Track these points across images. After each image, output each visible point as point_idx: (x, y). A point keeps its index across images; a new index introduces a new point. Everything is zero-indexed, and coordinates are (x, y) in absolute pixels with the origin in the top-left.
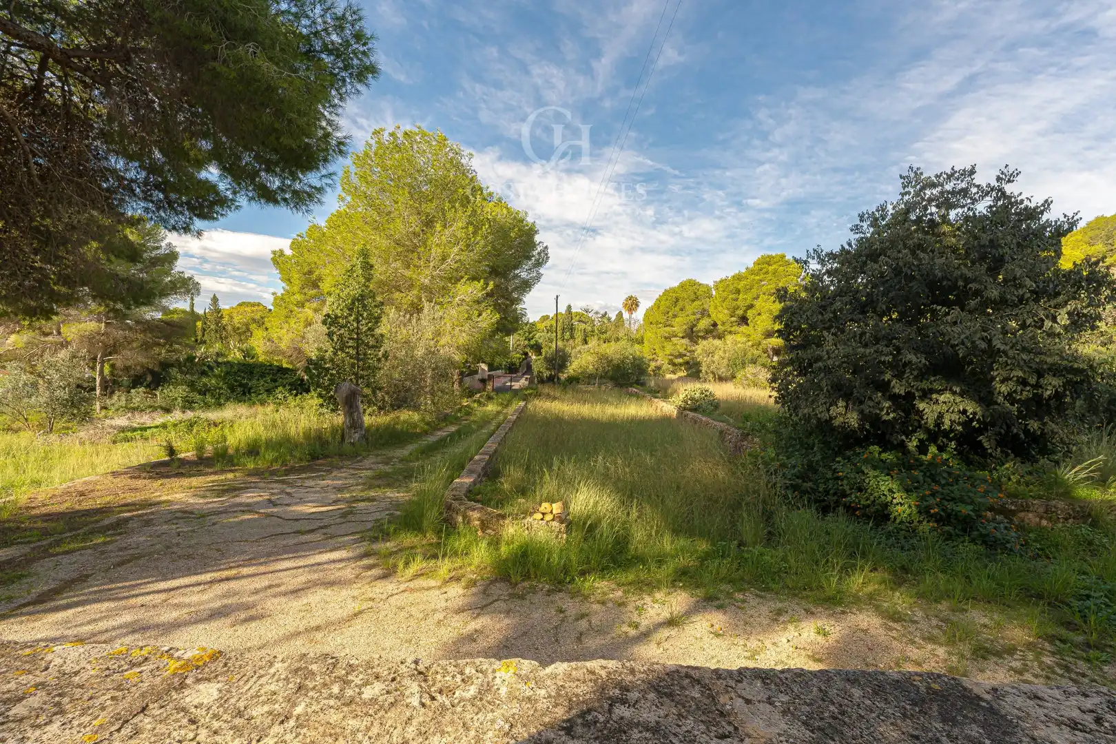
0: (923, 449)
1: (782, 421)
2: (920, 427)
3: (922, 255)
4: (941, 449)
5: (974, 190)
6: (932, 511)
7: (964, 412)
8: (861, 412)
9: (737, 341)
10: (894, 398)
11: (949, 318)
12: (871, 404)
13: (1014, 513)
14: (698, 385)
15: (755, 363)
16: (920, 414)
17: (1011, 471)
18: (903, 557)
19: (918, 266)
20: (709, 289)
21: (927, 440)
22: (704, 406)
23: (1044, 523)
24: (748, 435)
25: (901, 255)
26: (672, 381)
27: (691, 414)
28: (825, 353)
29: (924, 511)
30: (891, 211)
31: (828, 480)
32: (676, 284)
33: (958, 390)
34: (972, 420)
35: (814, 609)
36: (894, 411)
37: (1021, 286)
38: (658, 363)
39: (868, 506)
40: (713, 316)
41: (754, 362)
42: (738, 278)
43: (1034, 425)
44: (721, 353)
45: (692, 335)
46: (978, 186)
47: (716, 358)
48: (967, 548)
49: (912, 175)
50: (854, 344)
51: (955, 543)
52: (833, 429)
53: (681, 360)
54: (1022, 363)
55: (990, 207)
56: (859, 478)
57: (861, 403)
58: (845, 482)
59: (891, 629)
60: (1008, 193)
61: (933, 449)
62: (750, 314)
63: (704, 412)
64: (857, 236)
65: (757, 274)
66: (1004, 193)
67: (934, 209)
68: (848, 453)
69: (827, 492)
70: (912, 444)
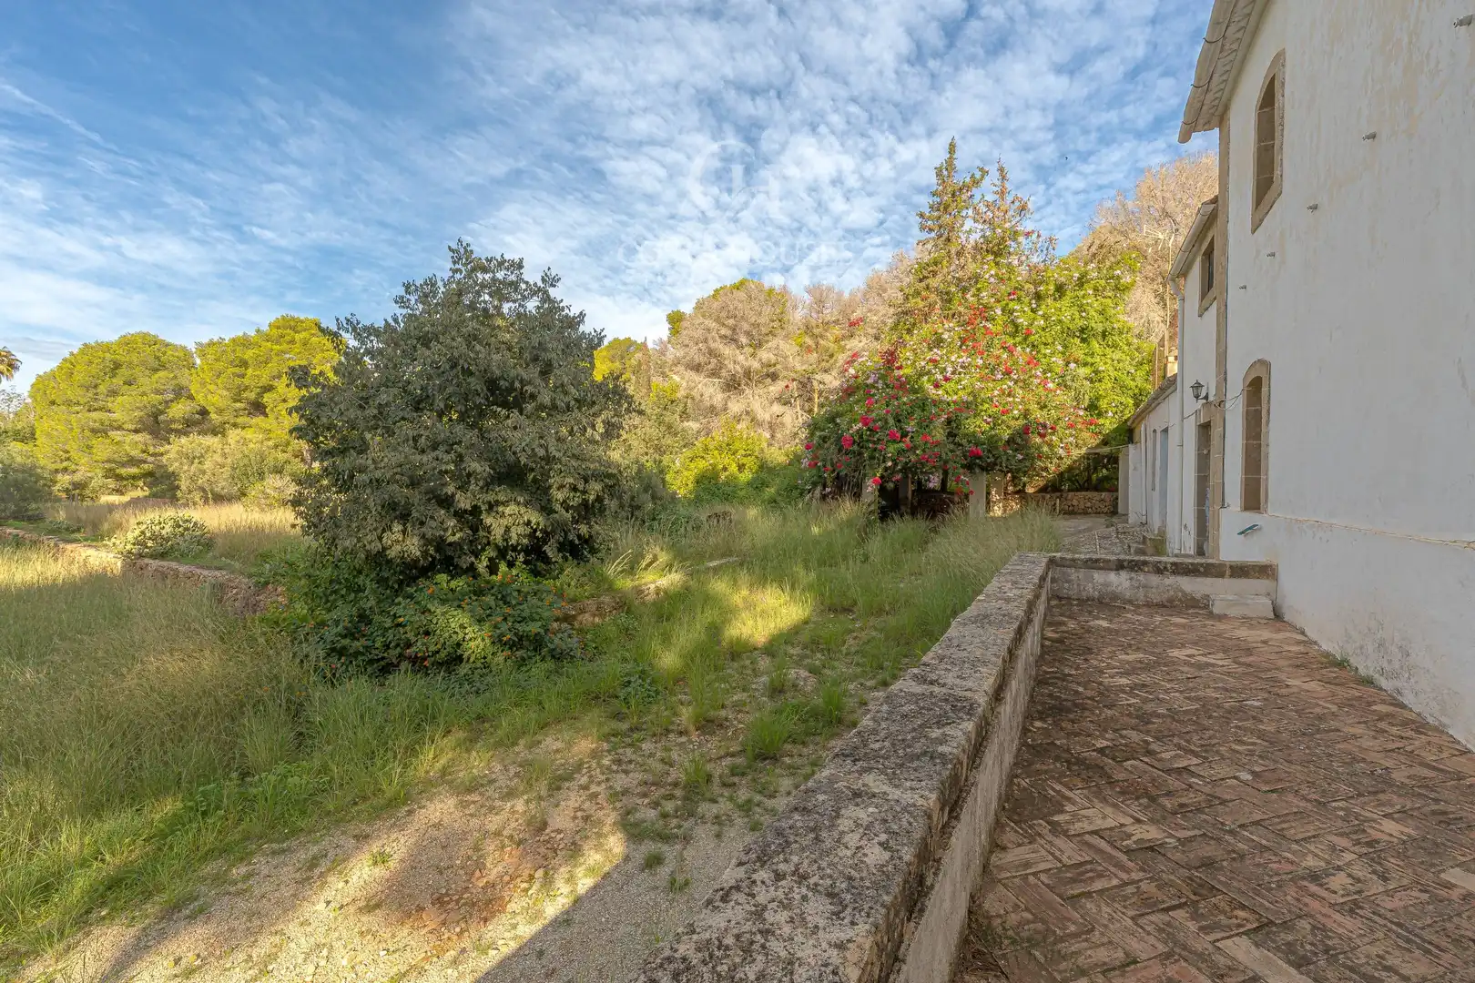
0: (493, 569)
1: (317, 559)
2: (489, 543)
3: (478, 347)
4: (511, 565)
5: (523, 286)
6: (505, 639)
7: (528, 523)
8: (423, 536)
9: (249, 438)
10: (459, 515)
11: (509, 421)
12: (434, 524)
13: (574, 617)
14: (170, 513)
15: (280, 472)
16: (488, 529)
17: (570, 576)
18: (477, 704)
19: (475, 359)
20: (187, 354)
21: (497, 557)
22: (183, 546)
23: (597, 620)
24: (267, 583)
25: (454, 344)
26: (111, 508)
27: (154, 564)
28: (370, 462)
29: (498, 641)
30: (442, 289)
31: (386, 630)
32: (112, 337)
33: (521, 499)
34: (535, 531)
35: (368, 830)
36: (461, 530)
37: (566, 393)
38: (78, 477)
39: (438, 652)
40: (200, 397)
41: (278, 471)
42: (244, 342)
43: (584, 529)
44: (218, 458)
45: (155, 425)
46: (527, 283)
47: (208, 465)
48: (539, 668)
49: (462, 251)
50: (407, 450)
51: (528, 667)
52: (389, 562)
53: (134, 470)
54: (572, 470)
55: (538, 308)
56: (424, 619)
57: (422, 523)
58: (408, 628)
59: (468, 803)
60: (552, 296)
61: (503, 567)
62: (267, 398)
63: (182, 556)
64: (404, 311)
65: (278, 343)
66: (548, 296)
67: (487, 297)
68: (410, 590)
69: (387, 647)
70: (482, 566)
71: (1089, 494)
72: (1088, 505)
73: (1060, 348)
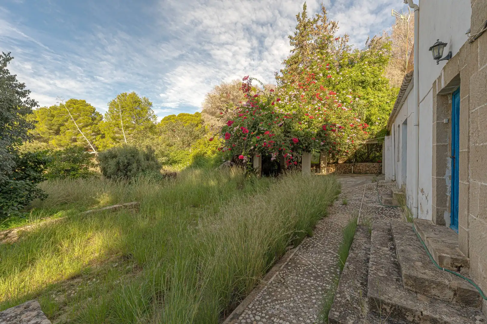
71: (368, 164)
72: (367, 169)
73: (350, 90)
